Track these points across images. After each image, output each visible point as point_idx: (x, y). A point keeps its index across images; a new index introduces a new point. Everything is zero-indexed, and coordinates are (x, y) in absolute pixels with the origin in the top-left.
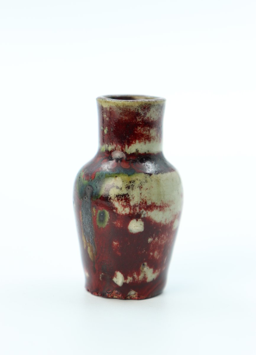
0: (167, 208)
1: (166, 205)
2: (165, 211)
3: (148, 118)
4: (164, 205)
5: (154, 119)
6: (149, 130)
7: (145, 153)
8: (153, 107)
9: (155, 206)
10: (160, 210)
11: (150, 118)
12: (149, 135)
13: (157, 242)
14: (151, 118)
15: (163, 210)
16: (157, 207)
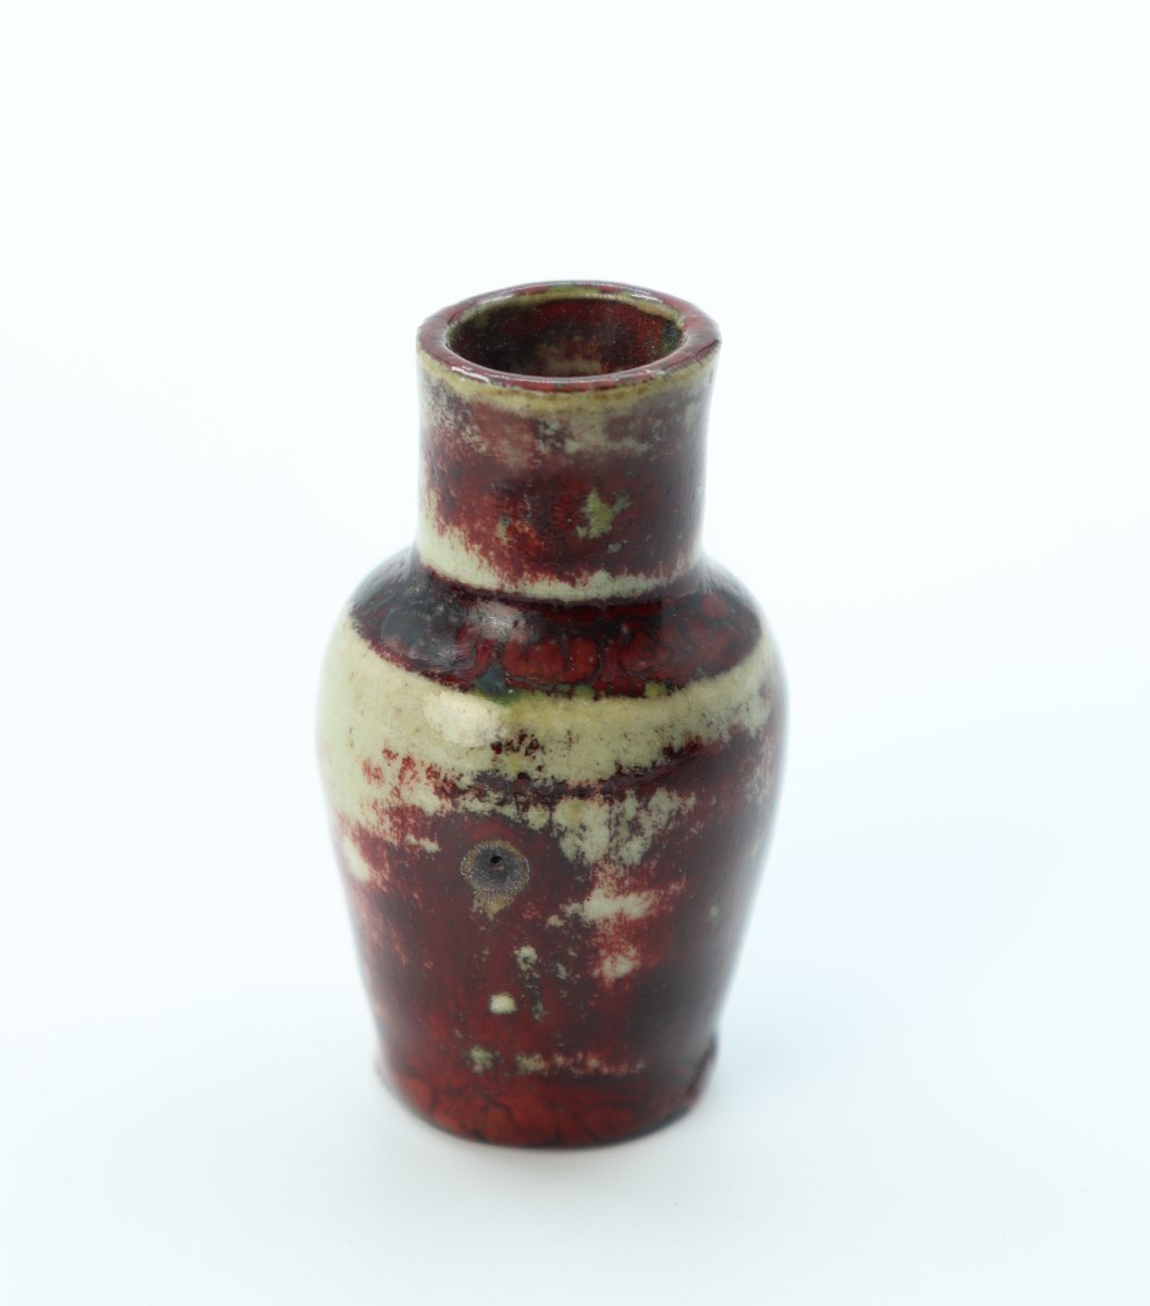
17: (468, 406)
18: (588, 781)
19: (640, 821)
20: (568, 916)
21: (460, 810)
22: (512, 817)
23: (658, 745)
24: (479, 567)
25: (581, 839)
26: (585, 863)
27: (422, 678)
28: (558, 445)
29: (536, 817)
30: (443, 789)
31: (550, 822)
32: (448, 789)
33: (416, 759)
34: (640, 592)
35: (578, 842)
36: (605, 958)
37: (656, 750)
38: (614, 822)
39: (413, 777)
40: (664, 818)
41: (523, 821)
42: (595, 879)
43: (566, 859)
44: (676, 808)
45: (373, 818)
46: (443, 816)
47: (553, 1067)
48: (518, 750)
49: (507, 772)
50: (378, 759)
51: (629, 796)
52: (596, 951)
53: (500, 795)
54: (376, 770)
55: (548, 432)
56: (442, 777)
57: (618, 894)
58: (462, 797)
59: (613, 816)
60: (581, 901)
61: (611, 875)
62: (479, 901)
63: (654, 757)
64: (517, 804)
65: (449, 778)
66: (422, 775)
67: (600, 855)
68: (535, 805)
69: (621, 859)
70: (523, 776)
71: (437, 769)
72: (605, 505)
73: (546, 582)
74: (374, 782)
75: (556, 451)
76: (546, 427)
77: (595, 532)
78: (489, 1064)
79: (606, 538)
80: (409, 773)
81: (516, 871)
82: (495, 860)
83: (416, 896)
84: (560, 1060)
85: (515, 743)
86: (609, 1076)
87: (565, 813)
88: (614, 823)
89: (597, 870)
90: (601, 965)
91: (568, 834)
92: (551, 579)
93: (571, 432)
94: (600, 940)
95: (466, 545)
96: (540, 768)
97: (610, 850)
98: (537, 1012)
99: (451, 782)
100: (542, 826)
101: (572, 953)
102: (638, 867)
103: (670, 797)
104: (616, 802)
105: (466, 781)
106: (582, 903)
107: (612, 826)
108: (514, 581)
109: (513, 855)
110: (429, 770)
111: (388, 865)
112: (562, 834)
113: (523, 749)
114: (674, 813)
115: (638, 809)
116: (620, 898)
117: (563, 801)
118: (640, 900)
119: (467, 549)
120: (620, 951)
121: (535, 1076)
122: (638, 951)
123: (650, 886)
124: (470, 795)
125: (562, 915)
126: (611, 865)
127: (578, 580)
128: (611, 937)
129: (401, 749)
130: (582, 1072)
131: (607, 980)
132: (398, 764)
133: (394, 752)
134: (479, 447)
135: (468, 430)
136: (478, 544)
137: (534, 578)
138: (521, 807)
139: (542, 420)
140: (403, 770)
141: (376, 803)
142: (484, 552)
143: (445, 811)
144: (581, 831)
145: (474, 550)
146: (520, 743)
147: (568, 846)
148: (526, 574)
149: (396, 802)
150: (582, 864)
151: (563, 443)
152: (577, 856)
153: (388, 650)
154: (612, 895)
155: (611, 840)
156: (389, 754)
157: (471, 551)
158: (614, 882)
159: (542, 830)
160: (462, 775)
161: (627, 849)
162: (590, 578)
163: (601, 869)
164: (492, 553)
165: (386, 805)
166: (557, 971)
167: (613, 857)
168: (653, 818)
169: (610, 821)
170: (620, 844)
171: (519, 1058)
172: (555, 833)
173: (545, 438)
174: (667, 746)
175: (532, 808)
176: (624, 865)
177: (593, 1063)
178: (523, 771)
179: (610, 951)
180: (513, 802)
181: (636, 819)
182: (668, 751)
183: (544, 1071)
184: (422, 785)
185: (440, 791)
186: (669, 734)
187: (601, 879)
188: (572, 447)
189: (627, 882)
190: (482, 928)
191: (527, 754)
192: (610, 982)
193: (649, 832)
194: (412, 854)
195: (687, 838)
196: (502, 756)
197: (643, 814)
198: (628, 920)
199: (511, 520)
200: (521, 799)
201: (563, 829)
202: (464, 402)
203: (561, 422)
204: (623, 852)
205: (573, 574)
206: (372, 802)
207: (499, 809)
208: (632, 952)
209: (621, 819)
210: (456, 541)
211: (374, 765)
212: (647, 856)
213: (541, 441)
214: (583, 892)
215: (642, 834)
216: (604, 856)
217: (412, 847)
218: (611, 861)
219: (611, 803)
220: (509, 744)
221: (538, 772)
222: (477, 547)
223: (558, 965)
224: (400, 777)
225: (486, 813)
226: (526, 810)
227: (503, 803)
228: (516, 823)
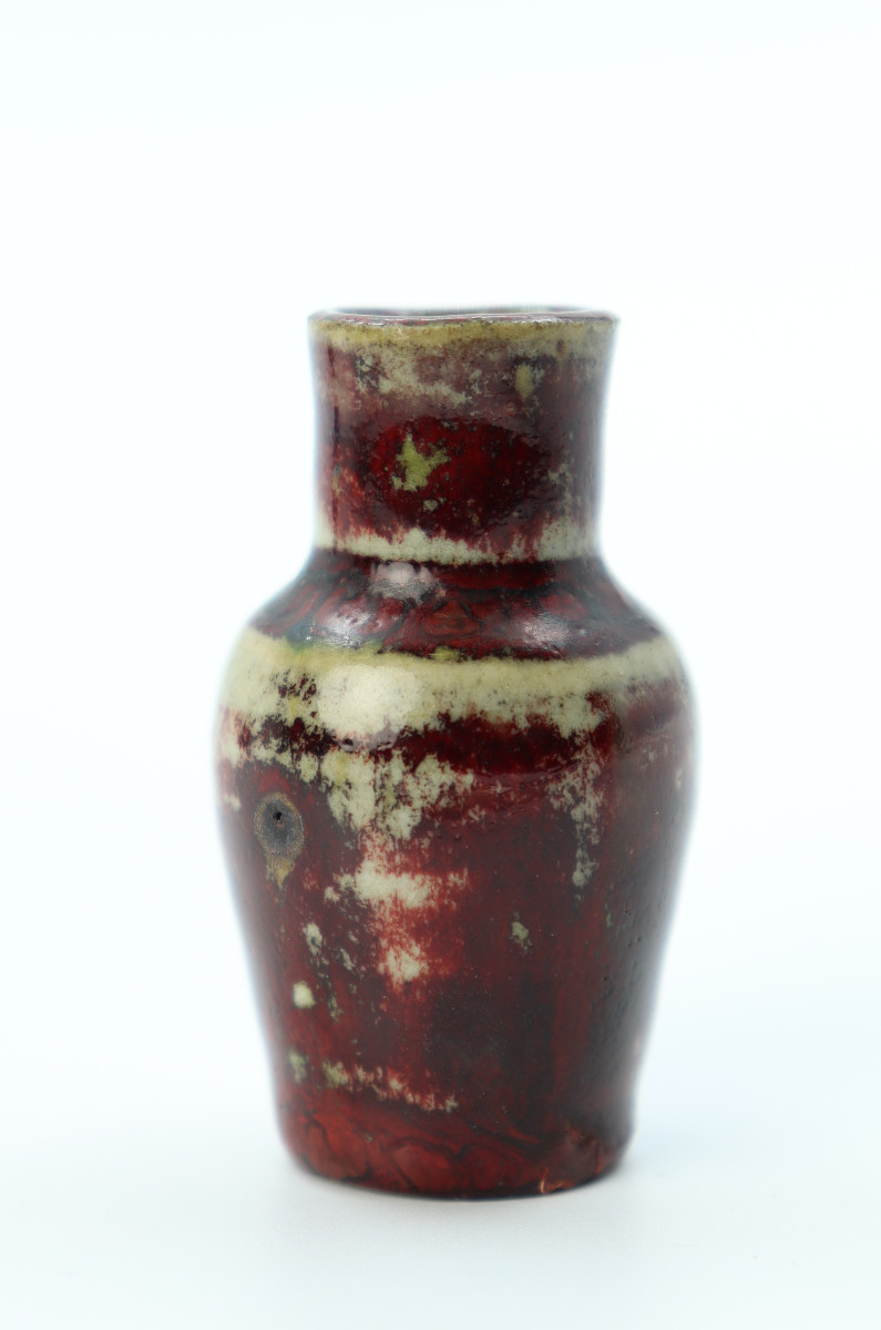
18: (355, 733)
19: (408, 788)
20: (342, 889)
21: (251, 759)
22: (287, 766)
23: (434, 707)
25: (347, 796)
26: (353, 828)
28: (373, 383)
29: (307, 766)
30: (243, 737)
31: (319, 774)
33: (231, 708)
34: (461, 562)
35: (345, 801)
36: (388, 950)
37: (431, 713)
38: (379, 783)
39: (227, 728)
40: (435, 792)
41: (296, 770)
42: (364, 849)
43: (333, 819)
44: (449, 783)
46: (242, 767)
47: (356, 1082)
48: (298, 694)
49: (287, 716)
51: (395, 756)
52: (376, 940)
53: (280, 742)
55: (364, 368)
56: (244, 723)
57: (390, 871)
58: (253, 745)
59: (378, 776)
60: (352, 872)
61: (379, 846)
63: (428, 720)
64: (293, 751)
65: (247, 723)
66: (233, 725)
67: (366, 821)
68: (306, 753)
69: (388, 828)
70: (299, 722)
71: (241, 716)
72: (421, 456)
73: (367, 537)
75: (374, 390)
76: (362, 362)
77: (411, 486)
78: (304, 1072)
79: (423, 494)
81: (293, 829)
82: (278, 816)
84: (361, 1073)
85: (297, 688)
86: (415, 1107)
87: (333, 764)
88: (379, 786)
89: (364, 838)
90: (384, 960)
91: (335, 790)
92: (371, 533)
93: (383, 369)
94: (378, 926)
96: (313, 714)
97: (377, 815)
98: (333, 1009)
99: (249, 728)
100: (312, 778)
101: (353, 939)
102: (409, 843)
103: (443, 768)
104: (382, 760)
105: (257, 727)
106: (353, 875)
107: (377, 788)
108: (343, 536)
109: (289, 810)
110: (236, 717)
112: (329, 789)
113: (302, 694)
114: (446, 788)
115: (404, 773)
116: (392, 876)
117: (330, 752)
118: (413, 884)
120: (402, 945)
121: (341, 1090)
122: (422, 950)
123: (424, 870)
124: (259, 742)
125: (337, 888)
126: (379, 834)
127: (395, 537)
128: (389, 924)
130: (385, 1094)
131: (395, 979)
137: (358, 533)
138: (295, 755)
139: (358, 354)
140: (223, 723)
143: (242, 762)
144: (346, 788)
146: (301, 687)
147: (336, 802)
148: (352, 529)
150: (349, 827)
151: (377, 380)
152: (345, 817)
154: (383, 871)
155: (377, 803)
158: (384, 854)
159: (312, 782)
160: (254, 721)
161: (394, 819)
162: (406, 536)
163: (369, 837)
166: (342, 959)
167: (380, 825)
168: (422, 787)
169: (375, 781)
170: (387, 810)
171: (325, 1065)
172: (323, 789)
173: (363, 375)
174: (444, 711)
175: (304, 756)
176: (393, 838)
177: (395, 1084)
178: (299, 716)
179: (391, 942)
180: (289, 750)
181: (402, 783)
182: (445, 717)
183: (348, 1085)
185: (240, 741)
186: (448, 700)
187: (370, 849)
188: (386, 386)
189: (397, 858)
190: (276, 900)
191: (305, 699)
192: (397, 983)
193: (418, 804)
195: (464, 822)
196: (285, 700)
197: (410, 779)
198: (404, 907)
199: (341, 469)
200: (296, 746)
201: (330, 784)
203: (374, 357)
204: (390, 821)
205: (389, 529)
207: (278, 757)
208: (416, 950)
209: (386, 782)
212: (418, 831)
213: (359, 379)
214: (353, 862)
215: (410, 803)
216: (371, 821)
217: (227, 806)
218: (378, 830)
219: (377, 761)
220: (293, 687)
221: (311, 718)
223: (342, 950)
225: (269, 762)
226: (299, 758)
227: (281, 750)
228: (291, 774)
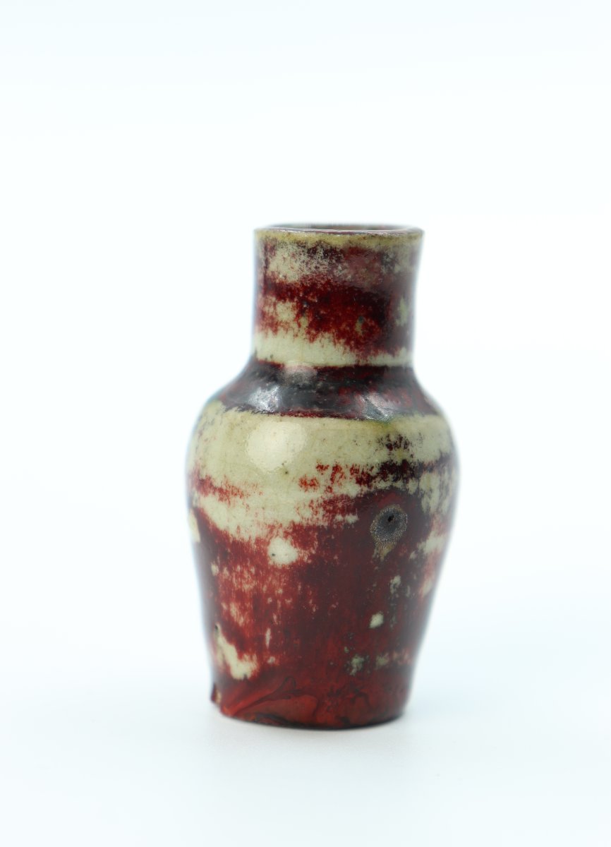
0: (238, 497)
1: (235, 491)
2: (232, 505)
3: (273, 272)
4: (228, 489)
5: (287, 278)
6: (275, 305)
7: (266, 359)
8: (282, 248)
9: (211, 485)
10: (221, 499)
11: (276, 273)
12: (274, 316)
13: (230, 579)
14: (279, 273)
15: (226, 500)
16: (215, 489)
17: (342, 251)
18: (432, 461)
19: (449, 486)
20: (419, 550)
21: (372, 490)
22: (401, 488)
24: (344, 353)
25: (430, 498)
26: (430, 514)
27: (333, 419)
28: (391, 268)
29: (412, 486)
30: (362, 479)
31: (418, 488)
32: (364, 478)
33: (342, 465)
35: (428, 500)
39: (341, 477)
41: (406, 490)
42: (432, 525)
43: (422, 512)
45: (308, 513)
46: (362, 496)
48: (400, 447)
49: (397, 460)
50: (313, 473)
51: (446, 470)
52: (422, 576)
53: (394, 475)
54: (312, 480)
55: (388, 260)
56: (361, 471)
57: (438, 534)
58: (373, 481)
59: (441, 483)
60: (425, 540)
61: (438, 522)
62: (378, 549)
64: (403, 479)
65: (365, 471)
66: (348, 474)
68: (411, 479)
70: (404, 462)
71: (357, 467)
72: (405, 307)
74: (311, 489)
75: (390, 272)
76: (388, 256)
77: (402, 323)
78: (360, 666)
79: (406, 327)
80: (338, 475)
81: (400, 523)
82: (391, 518)
83: (336, 557)
84: (395, 656)
85: (398, 443)
87: (424, 482)
88: (442, 487)
89: (433, 519)
90: (423, 586)
91: (425, 496)
92: (384, 353)
93: (399, 259)
94: (427, 567)
95: (334, 342)
96: (412, 456)
97: (439, 505)
98: (392, 623)
99: (367, 473)
100: (414, 492)
101: (415, 578)
104: (442, 474)
105: (375, 471)
106: (425, 542)
107: (440, 490)
108: (365, 357)
109: (400, 513)
110: (352, 469)
111: (317, 543)
112: (422, 496)
113: (403, 446)
115: (449, 479)
116: (439, 537)
117: (423, 474)
119: (335, 344)
120: (431, 575)
121: (384, 669)
124: (378, 479)
125: (416, 551)
126: (439, 515)
129: (330, 462)
130: (401, 663)
132: (329, 472)
133: (325, 464)
134: (347, 277)
135: (340, 268)
136: (343, 338)
137: (376, 354)
138: (405, 481)
139: (385, 252)
140: (333, 475)
141: (312, 502)
142: (347, 343)
143: (363, 493)
144: (430, 493)
145: (340, 343)
146: (400, 442)
147: (424, 502)
148: (372, 352)
149: (329, 496)
150: (428, 515)
151: (394, 266)
152: (427, 510)
153: (299, 412)
154: (436, 535)
155: (440, 498)
156: (321, 468)
157: (338, 345)
158: (438, 526)
159: (414, 494)
160: (372, 468)
162: (400, 351)
163: (435, 518)
164: (352, 342)
165: (321, 501)
166: (406, 591)
167: (440, 510)
169: (439, 486)
170: (442, 501)
171: (377, 658)
172: (420, 496)
173: (386, 264)
175: (410, 481)
177: (406, 656)
178: (404, 458)
180: (401, 479)
184: (348, 480)
185: (359, 481)
187: (435, 524)
188: (398, 268)
189: (442, 527)
190: (376, 568)
191: (405, 448)
194: (339, 528)
196: (393, 451)
197: (450, 482)
199: (364, 318)
200: (405, 475)
201: (423, 492)
202: (338, 250)
203: (395, 252)
204: (443, 506)
206: (307, 504)
207: (395, 484)
209: (444, 485)
210: (325, 341)
211: (310, 477)
213: (383, 266)
214: (427, 534)
216: (437, 509)
217: (339, 523)
218: (439, 513)
219: (440, 474)
220: (395, 444)
221: (411, 458)
222: (342, 341)
223: (408, 587)
224: (332, 480)
225: (387, 488)
226: (407, 482)
227: (396, 480)
228: (403, 492)
